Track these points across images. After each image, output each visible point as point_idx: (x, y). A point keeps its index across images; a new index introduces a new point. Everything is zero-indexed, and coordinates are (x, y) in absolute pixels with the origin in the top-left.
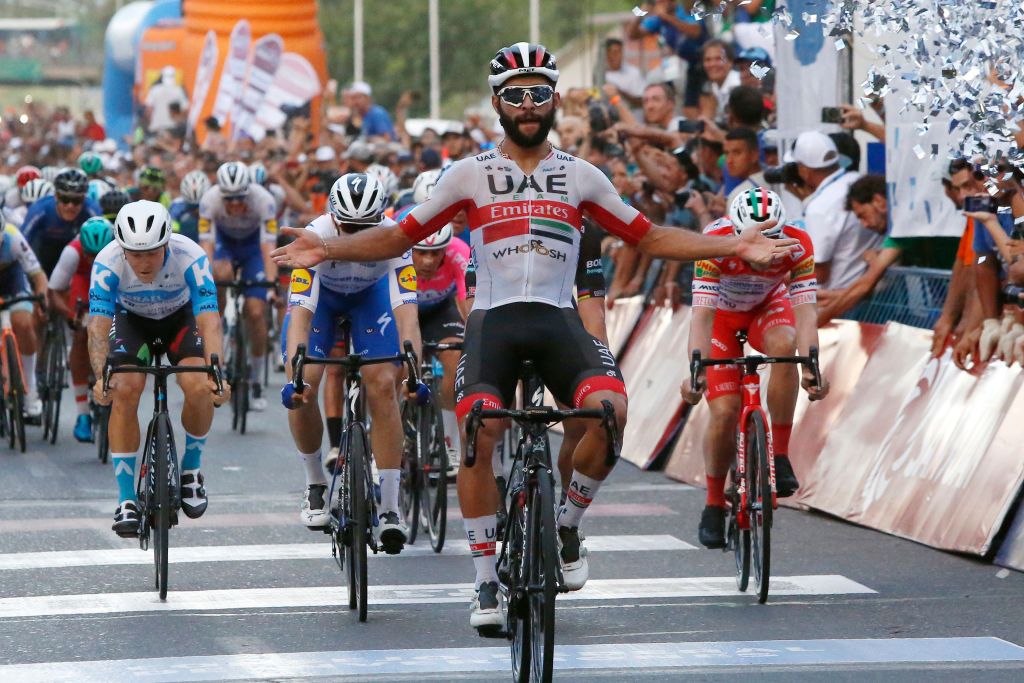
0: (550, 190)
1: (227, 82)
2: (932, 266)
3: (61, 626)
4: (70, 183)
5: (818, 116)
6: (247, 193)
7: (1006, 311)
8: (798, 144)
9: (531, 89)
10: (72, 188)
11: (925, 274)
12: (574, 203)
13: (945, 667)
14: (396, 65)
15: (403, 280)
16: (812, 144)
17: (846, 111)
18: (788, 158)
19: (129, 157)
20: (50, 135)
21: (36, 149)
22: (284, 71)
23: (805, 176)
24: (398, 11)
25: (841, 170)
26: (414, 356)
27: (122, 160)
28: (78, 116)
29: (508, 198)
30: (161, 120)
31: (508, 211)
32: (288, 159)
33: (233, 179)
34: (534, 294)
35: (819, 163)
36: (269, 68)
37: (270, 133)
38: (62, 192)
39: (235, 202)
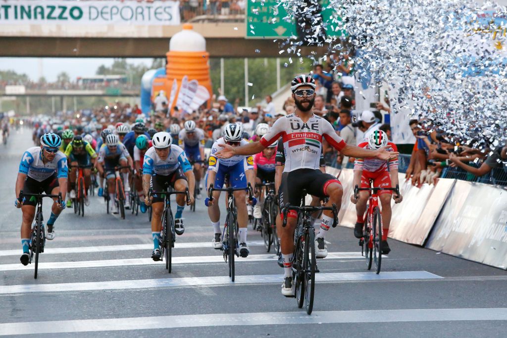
0: (313, 129)
1: (180, 95)
2: (406, 153)
3: (128, 269)
4: (139, 128)
5: (369, 105)
6: (194, 131)
7: (428, 168)
8: (363, 114)
9: (307, 91)
10: (140, 129)
11: (403, 156)
12: (320, 134)
13: (409, 281)
14: (234, 90)
15: (249, 161)
16: (367, 115)
17: (378, 104)
18: (359, 119)
19: (149, 119)
20: (124, 113)
21: (119, 117)
22: (198, 92)
23: (365, 125)
24: (234, 72)
25: (376, 123)
26: (252, 188)
27: (147, 120)
28: (132, 105)
29: (298, 131)
30: (159, 107)
31: (298, 136)
32: (199, 120)
33: (190, 126)
34: (305, 165)
35: (369, 121)
36: (194, 91)
37: (194, 112)
38: (137, 131)
39: (191, 134)
